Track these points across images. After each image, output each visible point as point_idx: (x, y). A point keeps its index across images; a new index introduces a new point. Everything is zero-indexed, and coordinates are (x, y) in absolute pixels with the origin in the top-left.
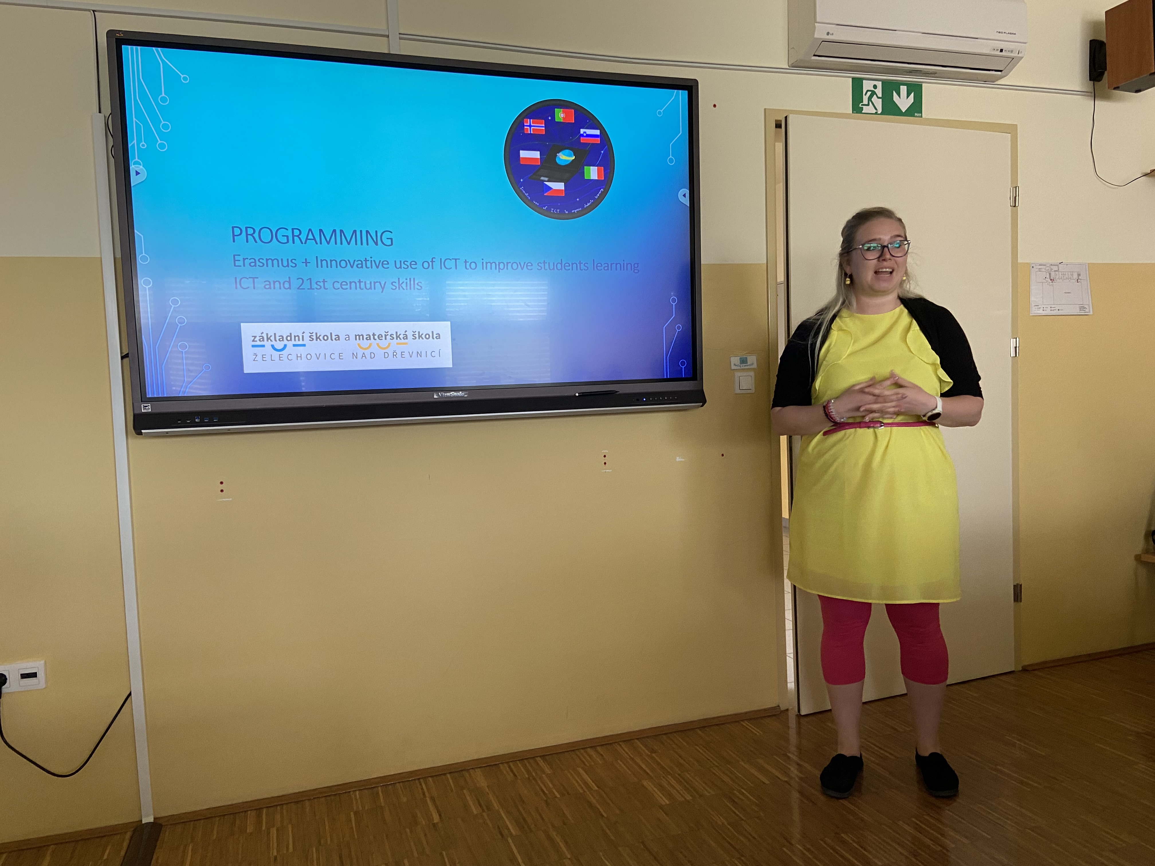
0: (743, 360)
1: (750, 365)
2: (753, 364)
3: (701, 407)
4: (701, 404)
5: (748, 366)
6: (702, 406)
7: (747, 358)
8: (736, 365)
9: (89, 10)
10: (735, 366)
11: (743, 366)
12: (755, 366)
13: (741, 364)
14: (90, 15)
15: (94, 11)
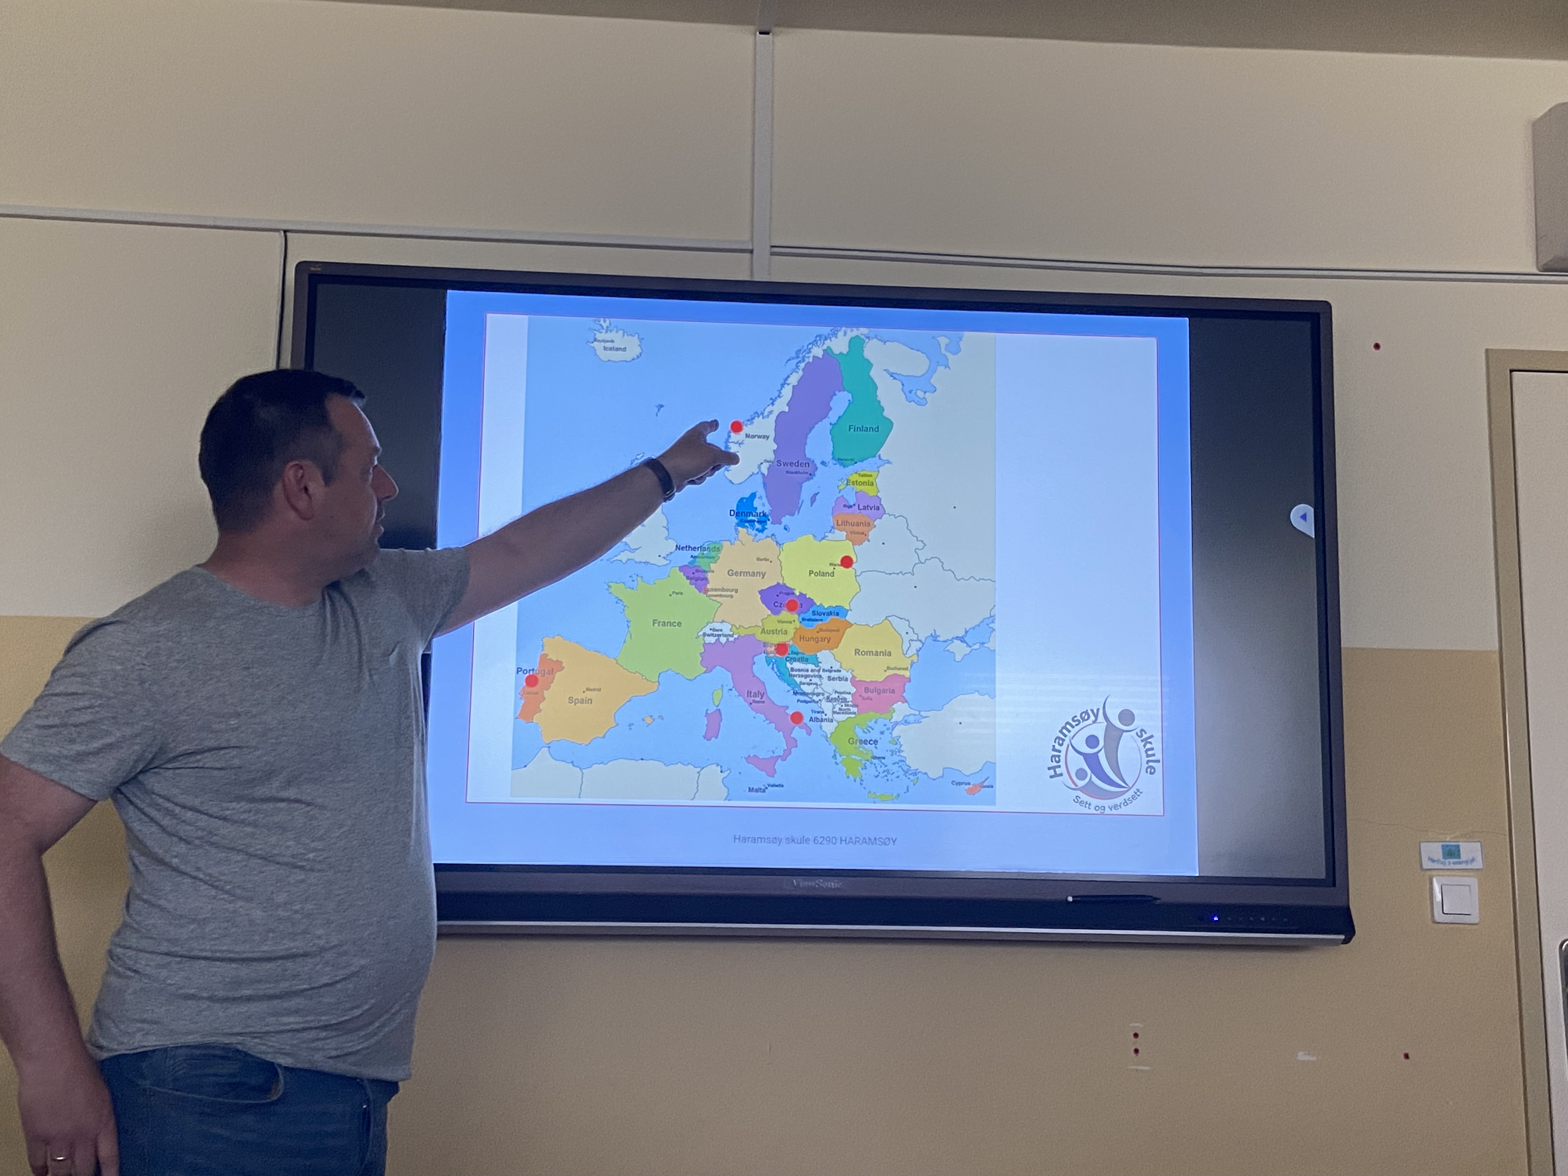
0: (1450, 850)
1: (1467, 862)
2: (1473, 860)
3: (1342, 943)
4: (1342, 937)
5: (1460, 863)
6: (1346, 941)
7: (1458, 846)
8: (1433, 861)
9: (278, 230)
10: (1430, 862)
11: (1450, 864)
12: (1478, 864)
13: (1444, 858)
14: (279, 237)
15: (285, 231)
